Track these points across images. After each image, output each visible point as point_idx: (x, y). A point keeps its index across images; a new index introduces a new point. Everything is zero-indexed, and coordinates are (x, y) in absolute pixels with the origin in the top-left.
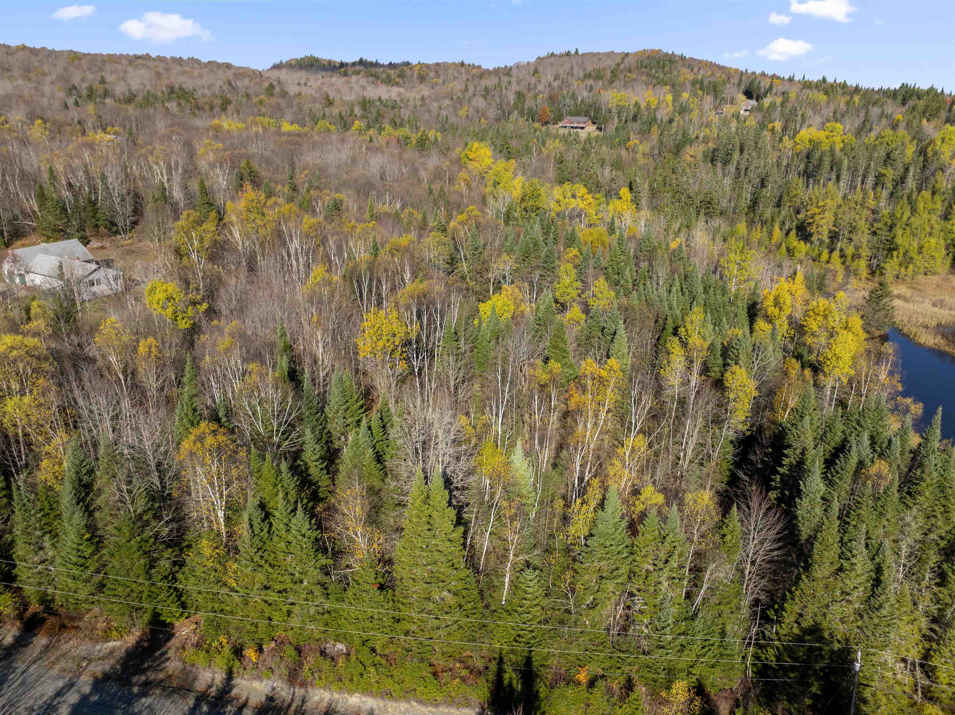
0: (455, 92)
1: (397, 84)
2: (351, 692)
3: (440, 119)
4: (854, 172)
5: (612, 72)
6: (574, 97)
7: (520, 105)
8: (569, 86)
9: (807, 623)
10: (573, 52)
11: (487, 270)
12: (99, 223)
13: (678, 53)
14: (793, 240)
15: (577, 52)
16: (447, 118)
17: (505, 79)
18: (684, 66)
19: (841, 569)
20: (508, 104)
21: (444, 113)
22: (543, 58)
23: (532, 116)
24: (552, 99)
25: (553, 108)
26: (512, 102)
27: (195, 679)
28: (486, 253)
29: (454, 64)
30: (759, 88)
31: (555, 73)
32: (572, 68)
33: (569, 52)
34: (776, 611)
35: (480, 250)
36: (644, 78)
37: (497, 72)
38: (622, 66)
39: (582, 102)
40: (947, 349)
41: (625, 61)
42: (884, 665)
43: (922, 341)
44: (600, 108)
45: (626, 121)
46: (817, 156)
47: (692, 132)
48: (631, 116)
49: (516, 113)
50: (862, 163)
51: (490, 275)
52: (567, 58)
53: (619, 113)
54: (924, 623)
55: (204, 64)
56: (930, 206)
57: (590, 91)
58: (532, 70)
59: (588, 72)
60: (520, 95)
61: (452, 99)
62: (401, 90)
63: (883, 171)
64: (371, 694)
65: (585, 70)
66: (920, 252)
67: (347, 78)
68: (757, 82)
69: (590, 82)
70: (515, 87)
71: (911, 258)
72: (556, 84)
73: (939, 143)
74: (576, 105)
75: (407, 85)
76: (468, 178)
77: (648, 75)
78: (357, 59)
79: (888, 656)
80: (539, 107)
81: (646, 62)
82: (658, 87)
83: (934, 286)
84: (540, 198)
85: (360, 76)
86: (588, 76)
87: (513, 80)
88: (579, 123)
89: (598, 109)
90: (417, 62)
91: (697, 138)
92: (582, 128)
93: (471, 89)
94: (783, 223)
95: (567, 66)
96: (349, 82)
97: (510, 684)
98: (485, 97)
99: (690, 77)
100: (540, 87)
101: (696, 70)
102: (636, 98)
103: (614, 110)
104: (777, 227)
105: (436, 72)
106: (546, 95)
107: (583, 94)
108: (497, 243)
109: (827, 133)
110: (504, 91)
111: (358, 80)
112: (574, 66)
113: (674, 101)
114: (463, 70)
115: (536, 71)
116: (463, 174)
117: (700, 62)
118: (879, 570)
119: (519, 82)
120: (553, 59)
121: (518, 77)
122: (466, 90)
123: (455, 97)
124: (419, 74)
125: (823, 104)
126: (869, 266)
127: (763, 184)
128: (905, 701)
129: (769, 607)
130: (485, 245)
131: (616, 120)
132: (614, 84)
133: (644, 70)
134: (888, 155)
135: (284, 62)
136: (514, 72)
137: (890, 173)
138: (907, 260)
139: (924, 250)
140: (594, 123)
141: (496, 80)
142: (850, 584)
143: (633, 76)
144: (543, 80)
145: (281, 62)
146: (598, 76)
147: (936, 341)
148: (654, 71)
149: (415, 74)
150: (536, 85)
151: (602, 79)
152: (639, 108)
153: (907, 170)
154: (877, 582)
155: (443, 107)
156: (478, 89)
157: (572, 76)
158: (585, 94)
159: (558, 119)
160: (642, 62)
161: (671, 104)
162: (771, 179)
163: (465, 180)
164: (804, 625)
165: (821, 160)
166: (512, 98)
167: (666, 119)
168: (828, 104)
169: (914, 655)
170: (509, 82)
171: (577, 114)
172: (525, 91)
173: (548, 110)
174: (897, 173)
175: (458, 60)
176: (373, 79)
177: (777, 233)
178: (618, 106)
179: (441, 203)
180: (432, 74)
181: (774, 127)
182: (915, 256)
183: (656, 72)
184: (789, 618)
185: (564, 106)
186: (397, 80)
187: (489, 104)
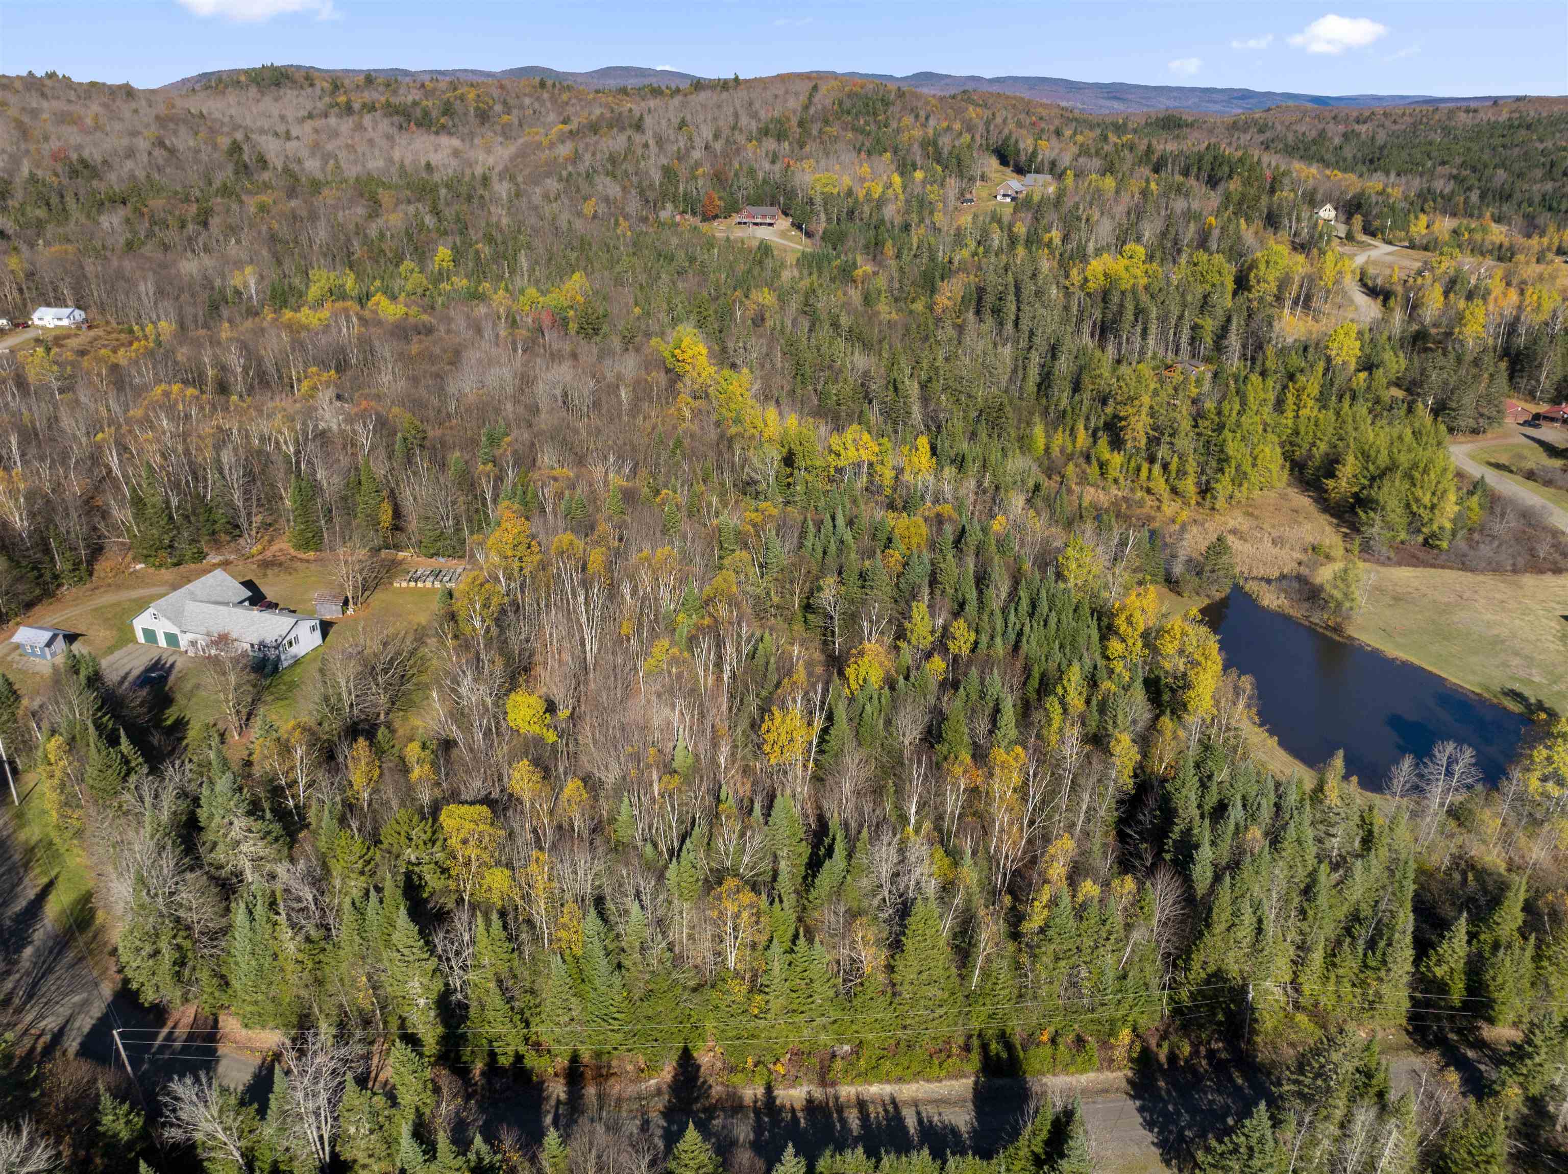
1: (445, 129)
2: (871, 1084)
4: (1163, 319)
5: (799, 123)
6: (752, 172)
7: (672, 189)
8: (740, 152)
9: (1211, 969)
12: (217, 527)
14: (1103, 449)
15: (736, 79)
19: (1233, 925)
20: (652, 186)
23: (690, 205)
24: (719, 178)
25: (723, 193)
26: (658, 184)
27: (741, 1098)
30: (1018, 152)
31: (712, 125)
32: (737, 115)
34: (1185, 961)
36: (850, 135)
38: (812, 111)
39: (765, 180)
40: (1292, 612)
41: (815, 100)
42: (1266, 991)
43: (1266, 603)
44: (794, 193)
45: (838, 221)
46: (1115, 298)
47: (942, 251)
48: (845, 212)
50: (1175, 312)
53: (825, 206)
54: (1292, 951)
56: (1262, 395)
57: (774, 162)
58: (676, 120)
59: (763, 125)
60: (668, 172)
63: (1200, 321)
64: (888, 1082)
65: (758, 120)
66: (1254, 465)
67: (356, 119)
68: (1013, 140)
69: (771, 143)
70: (657, 156)
71: (1245, 473)
72: (718, 149)
73: (1262, 267)
74: (756, 184)
77: (854, 129)
79: (1268, 984)
80: (701, 190)
81: (848, 104)
82: (875, 157)
83: (1272, 509)
86: (765, 132)
88: (764, 216)
89: (790, 194)
91: (951, 262)
92: (770, 225)
93: (587, 157)
94: (1088, 419)
95: (728, 109)
97: (997, 1054)
98: (613, 175)
99: (917, 132)
100: (695, 154)
101: (922, 117)
102: (846, 180)
103: (818, 200)
104: (1081, 426)
105: (505, 103)
106: (708, 169)
107: (765, 167)
109: (1126, 262)
110: (641, 162)
111: (375, 123)
113: (905, 187)
115: (683, 123)
118: (1260, 921)
122: (578, 156)
124: (477, 109)
125: (1111, 194)
126: (1198, 484)
127: (1054, 354)
128: (1282, 1015)
129: (1179, 957)
131: (823, 217)
132: (808, 149)
133: (846, 118)
134: (1205, 297)
137: (1209, 325)
138: (1240, 477)
139: (1259, 462)
140: (786, 214)
142: (1240, 935)
143: (832, 130)
144: (697, 140)
146: (780, 131)
147: (1280, 602)
148: (862, 121)
149: (472, 110)
150: (688, 153)
151: (787, 137)
152: (855, 199)
153: (1229, 320)
154: (1259, 930)
156: (598, 156)
157: (741, 131)
158: (768, 166)
159: (732, 210)
160: (840, 105)
161: (900, 191)
162: (1064, 349)
164: (1209, 970)
165: (1121, 306)
166: (656, 176)
167: (898, 222)
168: (1117, 192)
169: (1288, 978)
170: (646, 145)
171: (759, 201)
172: (674, 164)
173: (716, 196)
174: (1217, 323)
176: (402, 119)
177: (1083, 438)
178: (822, 193)
180: (498, 108)
181: (1051, 239)
182: (1249, 470)
183: (866, 123)
184: (1196, 965)
185: (739, 188)
186: (442, 120)
187: (624, 189)
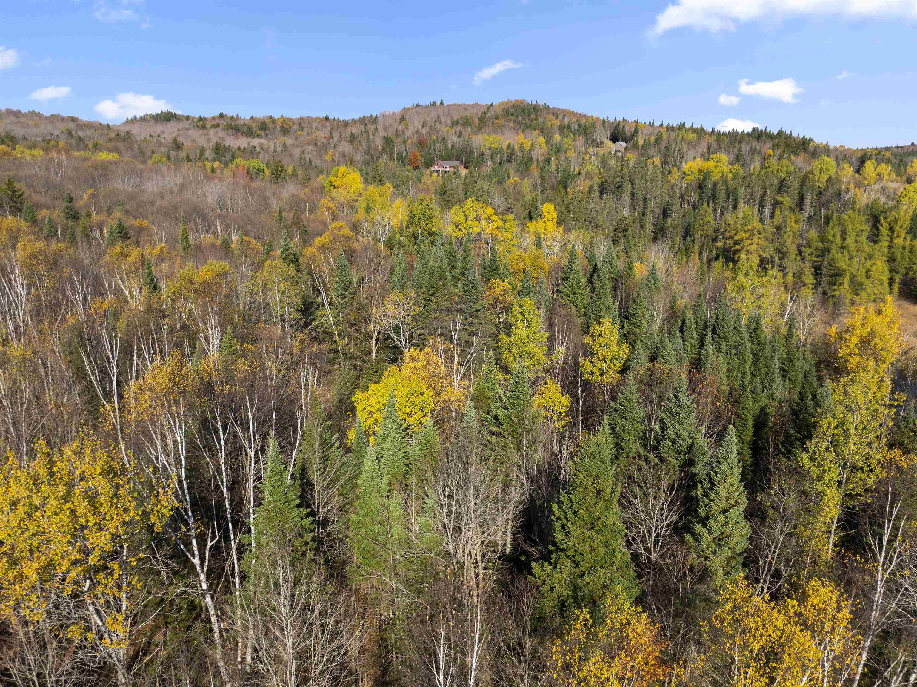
0: (319, 138)
1: (259, 136)
3: (303, 162)
5: (480, 119)
6: (444, 141)
7: (389, 150)
8: (438, 132)
10: (438, 103)
11: (367, 320)
13: (541, 103)
15: (442, 103)
16: (310, 161)
17: (372, 127)
18: (548, 113)
20: (376, 149)
21: (307, 157)
22: (409, 109)
23: (402, 160)
24: (421, 143)
25: (423, 153)
26: (380, 148)
28: (362, 295)
29: (318, 118)
30: (624, 132)
31: (422, 121)
32: (439, 117)
33: (434, 103)
35: (352, 289)
36: (512, 124)
37: (362, 121)
38: (489, 114)
39: (453, 146)
41: (491, 111)
44: (471, 152)
45: (500, 163)
46: (710, 186)
47: (574, 168)
48: (505, 158)
49: (385, 157)
51: (371, 327)
52: (432, 108)
53: (492, 155)
55: (46, 118)
57: (460, 137)
58: (398, 118)
59: (455, 119)
60: (387, 140)
61: (316, 144)
62: (262, 141)
65: (452, 117)
67: (206, 132)
68: (621, 127)
69: (459, 128)
70: (382, 133)
72: (424, 131)
74: (447, 149)
75: (270, 137)
76: (334, 208)
77: (515, 121)
78: (217, 114)
80: (409, 151)
82: (527, 131)
84: (434, 219)
85: (219, 129)
86: (455, 123)
87: (380, 127)
88: (451, 167)
89: (469, 154)
90: (280, 117)
91: (579, 174)
93: (336, 136)
95: (434, 114)
96: (207, 135)
98: (351, 142)
99: (557, 123)
100: (408, 133)
101: (561, 117)
102: (507, 142)
103: (487, 153)
105: (300, 124)
106: (415, 140)
107: (453, 140)
108: (378, 278)
109: (714, 164)
110: (371, 137)
111: (217, 133)
112: (441, 114)
113: (547, 143)
114: (328, 124)
115: (403, 119)
116: (326, 202)
117: (563, 111)
119: (385, 128)
120: (418, 109)
121: (384, 125)
122: (331, 137)
123: (319, 144)
124: (282, 126)
127: (665, 213)
130: (361, 281)
131: (490, 163)
132: (483, 130)
133: (510, 117)
134: (781, 182)
135: (138, 117)
136: (381, 119)
139: (872, 274)
140: (466, 167)
141: (363, 128)
143: (501, 122)
144: (410, 127)
145: (135, 118)
146: (466, 122)
148: (520, 118)
149: (278, 127)
150: (403, 132)
151: (470, 125)
152: (513, 149)
155: (306, 152)
156: (344, 135)
157: (440, 123)
158: (455, 139)
159: (429, 164)
160: (507, 111)
161: (544, 145)
163: (329, 209)
165: (715, 189)
166: (379, 143)
167: (541, 158)
170: (376, 129)
171: (447, 158)
172: (393, 138)
173: (418, 154)
174: (793, 200)
175: (322, 115)
176: (234, 132)
178: (490, 149)
179: (296, 230)
180: (296, 127)
182: (864, 280)
183: (523, 119)
185: (435, 150)
186: (259, 132)
187: (356, 149)
